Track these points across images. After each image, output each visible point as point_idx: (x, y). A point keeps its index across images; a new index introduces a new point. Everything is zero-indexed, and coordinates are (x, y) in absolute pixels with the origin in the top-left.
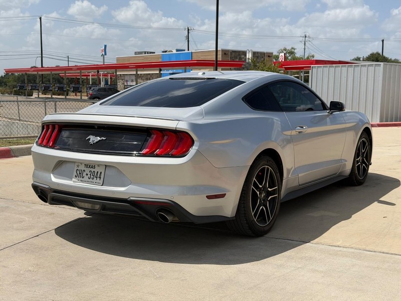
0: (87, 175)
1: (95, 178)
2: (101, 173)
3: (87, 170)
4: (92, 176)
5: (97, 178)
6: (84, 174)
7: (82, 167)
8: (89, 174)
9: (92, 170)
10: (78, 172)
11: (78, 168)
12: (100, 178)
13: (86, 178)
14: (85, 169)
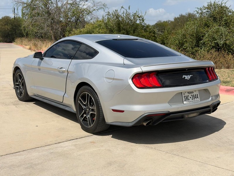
0: (190, 98)
1: (195, 98)
2: (197, 94)
3: (190, 95)
4: (193, 98)
5: (196, 98)
6: (189, 98)
7: (187, 94)
8: (191, 97)
9: (192, 94)
10: (185, 98)
11: (184, 95)
12: (198, 97)
13: (191, 99)
14: (188, 95)
